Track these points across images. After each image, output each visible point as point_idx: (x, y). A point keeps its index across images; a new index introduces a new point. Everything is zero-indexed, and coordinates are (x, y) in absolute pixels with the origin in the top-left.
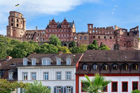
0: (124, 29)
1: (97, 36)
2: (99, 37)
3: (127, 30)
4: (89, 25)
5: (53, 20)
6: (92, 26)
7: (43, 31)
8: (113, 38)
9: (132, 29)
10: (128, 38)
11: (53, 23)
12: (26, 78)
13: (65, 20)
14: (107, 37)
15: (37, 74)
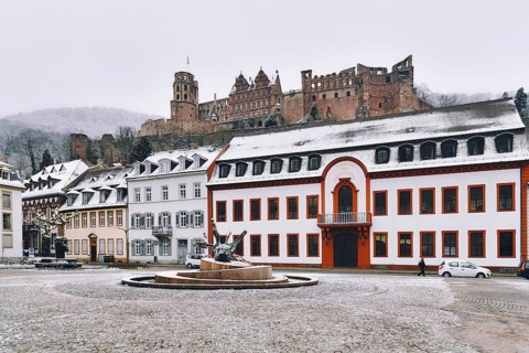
0: (380, 69)
1: (321, 95)
2: (324, 96)
3: (385, 70)
4: (304, 73)
5: (241, 76)
6: (310, 76)
7: (224, 100)
8: (352, 93)
9: (399, 64)
10: (388, 87)
11: (241, 81)
12: (138, 198)
13: (261, 72)
14: (342, 94)
15: (152, 192)
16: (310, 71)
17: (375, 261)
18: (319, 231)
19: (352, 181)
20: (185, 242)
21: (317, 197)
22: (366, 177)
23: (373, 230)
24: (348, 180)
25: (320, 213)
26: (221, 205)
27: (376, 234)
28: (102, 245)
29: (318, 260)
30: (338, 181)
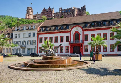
1: (64, 14)
2: (65, 14)
3: (79, 8)
4: (60, 8)
5: (44, 9)
7: (40, 14)
8: (72, 13)
9: (82, 7)
10: (80, 12)
11: (44, 10)
12: (16, 37)
13: (49, 8)
14: (69, 13)
15: (21, 35)
16: (61, 8)
17: (85, 53)
18: (69, 45)
19: (79, 32)
20: (30, 49)
21: (69, 36)
22: (83, 31)
23: (84, 45)
24: (78, 32)
25: (70, 40)
26: (41, 39)
27: (85, 46)
28: (4, 50)
29: (68, 54)
30: (75, 32)
